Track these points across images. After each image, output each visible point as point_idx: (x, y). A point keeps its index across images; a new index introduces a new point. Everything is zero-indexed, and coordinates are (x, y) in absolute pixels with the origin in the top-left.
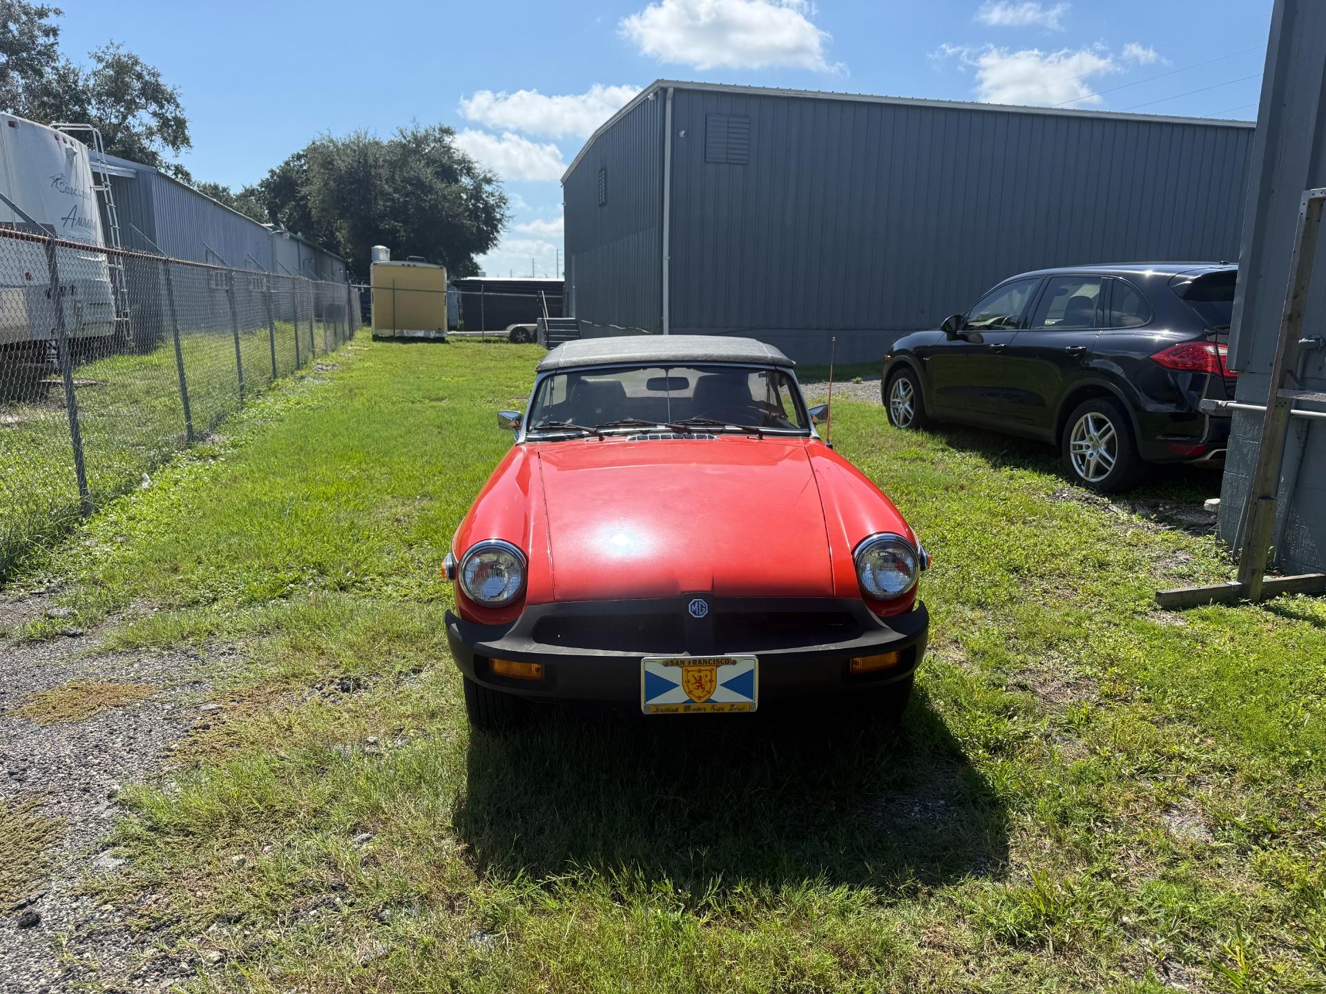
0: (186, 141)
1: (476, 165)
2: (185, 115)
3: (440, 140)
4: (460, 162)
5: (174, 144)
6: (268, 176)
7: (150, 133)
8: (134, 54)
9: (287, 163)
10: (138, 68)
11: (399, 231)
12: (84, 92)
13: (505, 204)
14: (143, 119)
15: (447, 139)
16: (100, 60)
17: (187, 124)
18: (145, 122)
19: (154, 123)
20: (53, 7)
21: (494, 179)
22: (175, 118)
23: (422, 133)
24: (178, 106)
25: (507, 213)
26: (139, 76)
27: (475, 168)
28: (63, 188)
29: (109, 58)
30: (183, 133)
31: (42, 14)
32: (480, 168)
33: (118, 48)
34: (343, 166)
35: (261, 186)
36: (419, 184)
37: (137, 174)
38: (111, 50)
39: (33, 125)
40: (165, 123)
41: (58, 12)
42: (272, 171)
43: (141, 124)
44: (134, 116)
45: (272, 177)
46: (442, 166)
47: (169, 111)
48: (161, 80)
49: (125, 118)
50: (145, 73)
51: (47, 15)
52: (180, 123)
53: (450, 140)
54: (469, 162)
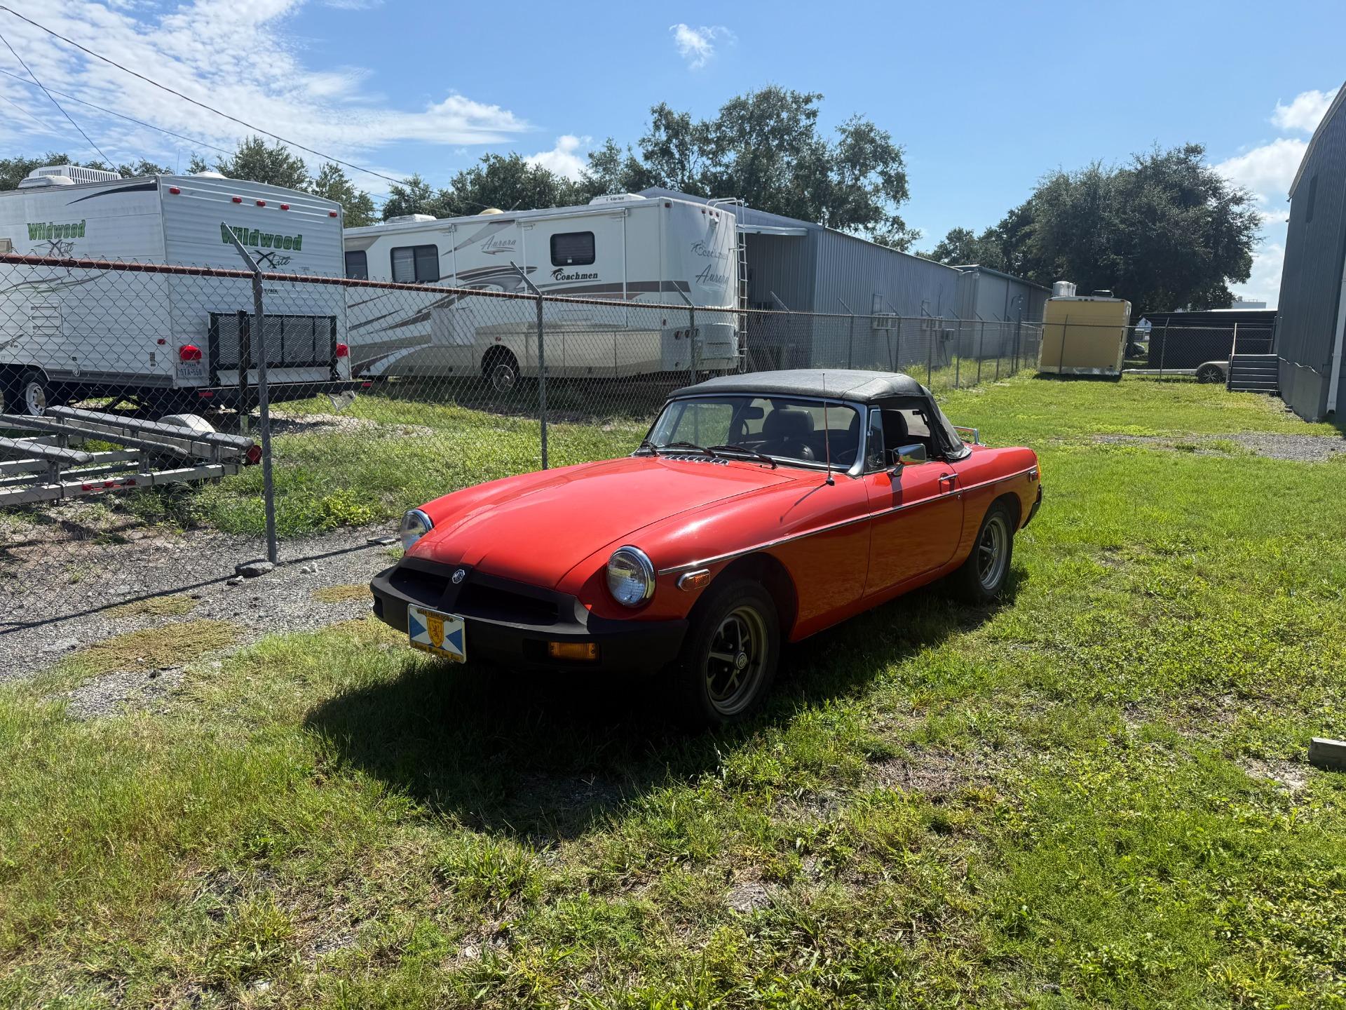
0: (905, 194)
1: (1226, 184)
2: (907, 171)
3: (1185, 161)
4: (1204, 183)
5: (895, 197)
6: (1006, 216)
7: (877, 190)
8: (871, 122)
9: (1029, 203)
10: (872, 134)
11: (1118, 264)
12: (828, 161)
13: (1256, 225)
14: (873, 179)
15: (1193, 159)
16: (844, 131)
17: (907, 178)
18: (873, 181)
19: (880, 181)
20: (817, 93)
21: (1245, 197)
22: (898, 174)
23: (1164, 155)
24: (900, 163)
25: (1257, 234)
26: (872, 141)
27: (1224, 187)
28: (701, 252)
29: (852, 129)
30: (903, 187)
31: (808, 100)
32: (1228, 189)
33: (859, 119)
34: (1069, 202)
35: (1000, 227)
36: (1151, 213)
37: (808, 232)
38: (854, 122)
39: (684, 204)
40: (888, 180)
41: (819, 97)
42: (1012, 213)
43: (870, 183)
44: (865, 177)
45: (1010, 217)
46: (1182, 189)
47: (893, 169)
48: (891, 142)
49: (857, 179)
50: (877, 138)
51: (811, 101)
52: (901, 178)
53: (1198, 159)
54: (1217, 181)
